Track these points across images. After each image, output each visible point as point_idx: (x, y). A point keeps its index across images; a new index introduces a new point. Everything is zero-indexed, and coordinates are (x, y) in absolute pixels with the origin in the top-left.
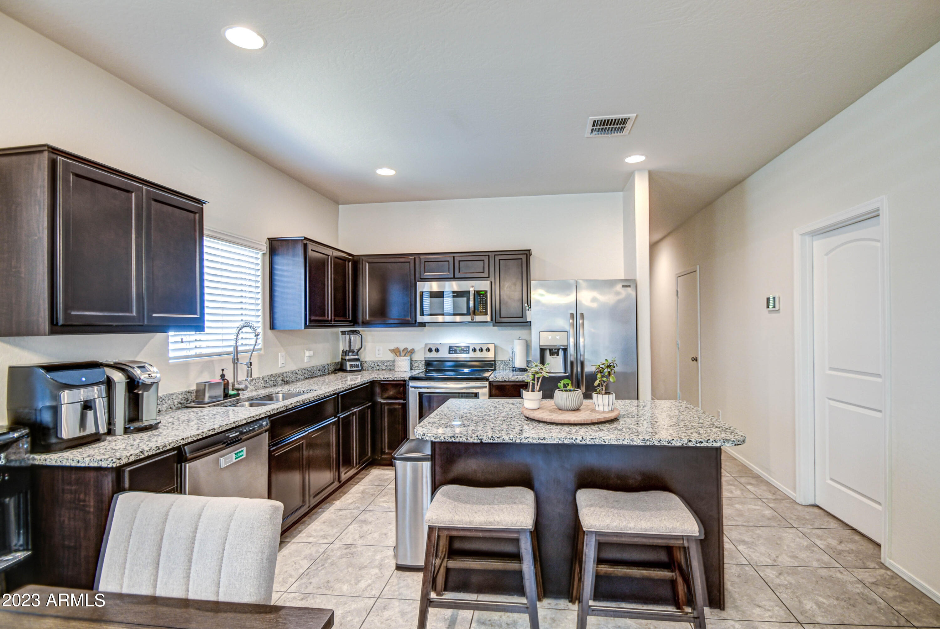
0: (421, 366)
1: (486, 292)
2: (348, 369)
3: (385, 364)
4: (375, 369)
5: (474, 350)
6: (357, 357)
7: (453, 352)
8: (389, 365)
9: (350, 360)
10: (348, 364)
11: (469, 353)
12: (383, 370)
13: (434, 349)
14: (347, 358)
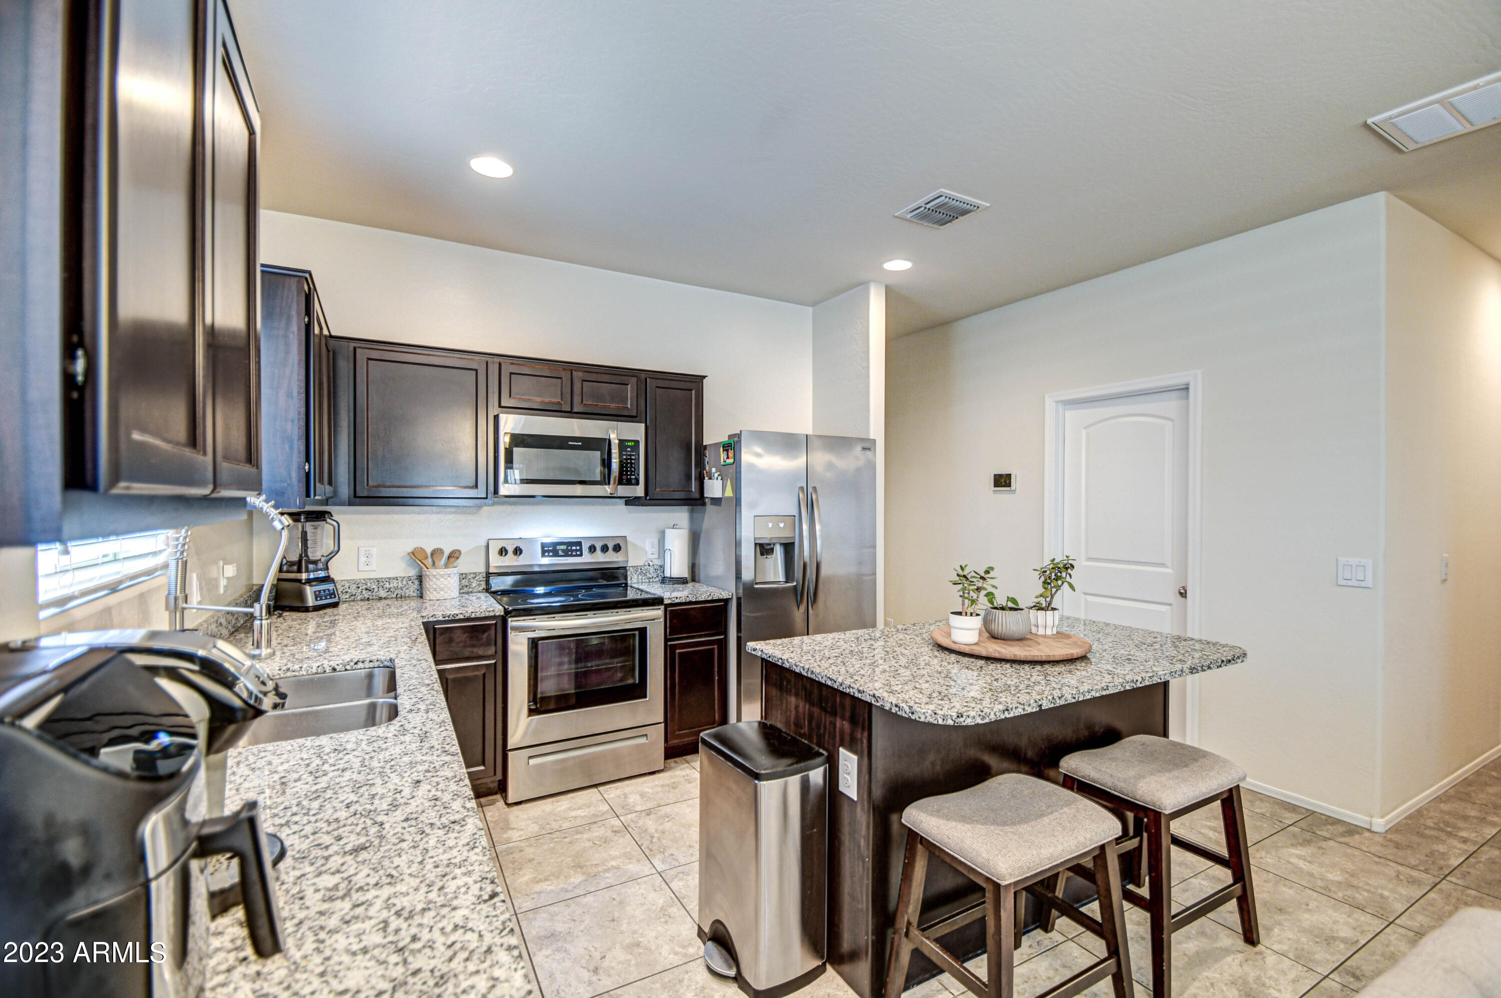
0: (474, 585)
1: (637, 442)
2: (311, 601)
3: (387, 585)
4: (359, 598)
5: (592, 549)
6: (322, 574)
7: (551, 554)
8: (396, 589)
9: (309, 581)
10: (309, 591)
11: (581, 555)
12: (380, 599)
13: (510, 550)
14: (304, 576)
